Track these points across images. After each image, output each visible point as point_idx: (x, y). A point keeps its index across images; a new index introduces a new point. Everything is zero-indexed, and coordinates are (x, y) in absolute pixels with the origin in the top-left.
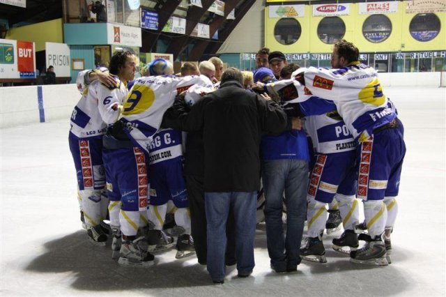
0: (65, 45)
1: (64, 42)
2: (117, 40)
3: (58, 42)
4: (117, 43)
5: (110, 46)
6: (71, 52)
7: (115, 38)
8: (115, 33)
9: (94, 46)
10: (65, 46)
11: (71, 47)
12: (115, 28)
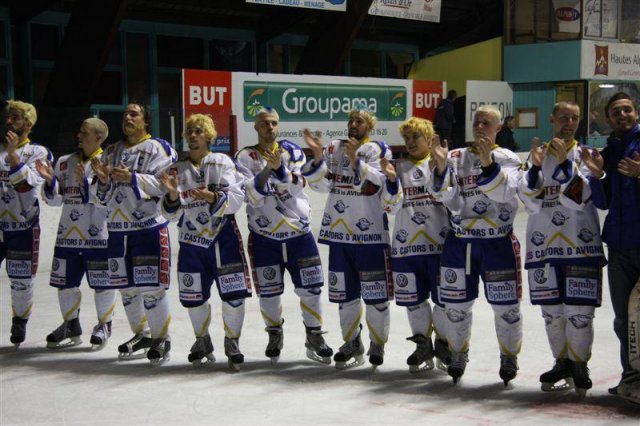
0: (506, 83)
1: (503, 80)
2: (601, 69)
3: (494, 79)
4: (601, 77)
5: (586, 82)
6: (514, 96)
7: (597, 67)
8: (598, 58)
9: (556, 83)
10: (504, 85)
11: (516, 87)
12: (598, 48)
